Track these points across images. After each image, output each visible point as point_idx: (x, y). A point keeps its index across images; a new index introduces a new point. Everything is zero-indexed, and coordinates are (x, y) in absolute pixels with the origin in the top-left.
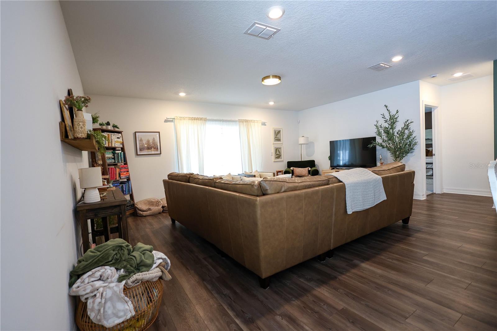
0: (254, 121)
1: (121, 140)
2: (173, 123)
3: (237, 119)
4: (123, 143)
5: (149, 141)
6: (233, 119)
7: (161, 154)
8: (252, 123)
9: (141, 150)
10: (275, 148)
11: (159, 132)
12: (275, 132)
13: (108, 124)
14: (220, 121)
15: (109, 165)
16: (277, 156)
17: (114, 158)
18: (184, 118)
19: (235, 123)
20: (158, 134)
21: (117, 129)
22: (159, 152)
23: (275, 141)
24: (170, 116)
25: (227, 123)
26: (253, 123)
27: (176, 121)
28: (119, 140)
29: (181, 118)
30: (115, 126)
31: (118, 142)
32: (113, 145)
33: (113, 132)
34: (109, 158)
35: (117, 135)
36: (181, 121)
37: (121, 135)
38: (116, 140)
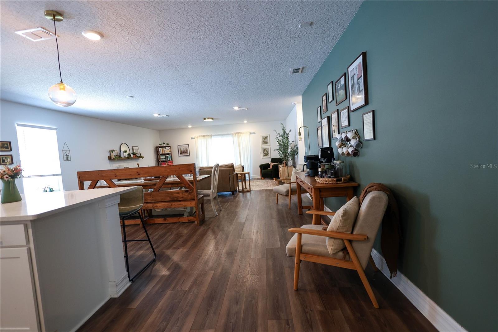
1: (170, 150)
2: (195, 139)
3: (231, 133)
4: (171, 151)
5: (184, 149)
6: (229, 133)
8: (242, 134)
9: (180, 154)
10: (263, 149)
11: (189, 145)
12: (263, 137)
13: (164, 143)
14: (220, 135)
15: (161, 161)
16: (265, 154)
17: (165, 159)
18: (199, 136)
19: (230, 135)
21: (168, 145)
23: (262, 144)
24: (193, 136)
25: (226, 136)
28: (168, 150)
30: (167, 144)
31: (168, 151)
32: (165, 153)
33: (165, 147)
34: (163, 159)
35: (168, 148)
36: (198, 138)
37: (169, 148)
38: (167, 151)
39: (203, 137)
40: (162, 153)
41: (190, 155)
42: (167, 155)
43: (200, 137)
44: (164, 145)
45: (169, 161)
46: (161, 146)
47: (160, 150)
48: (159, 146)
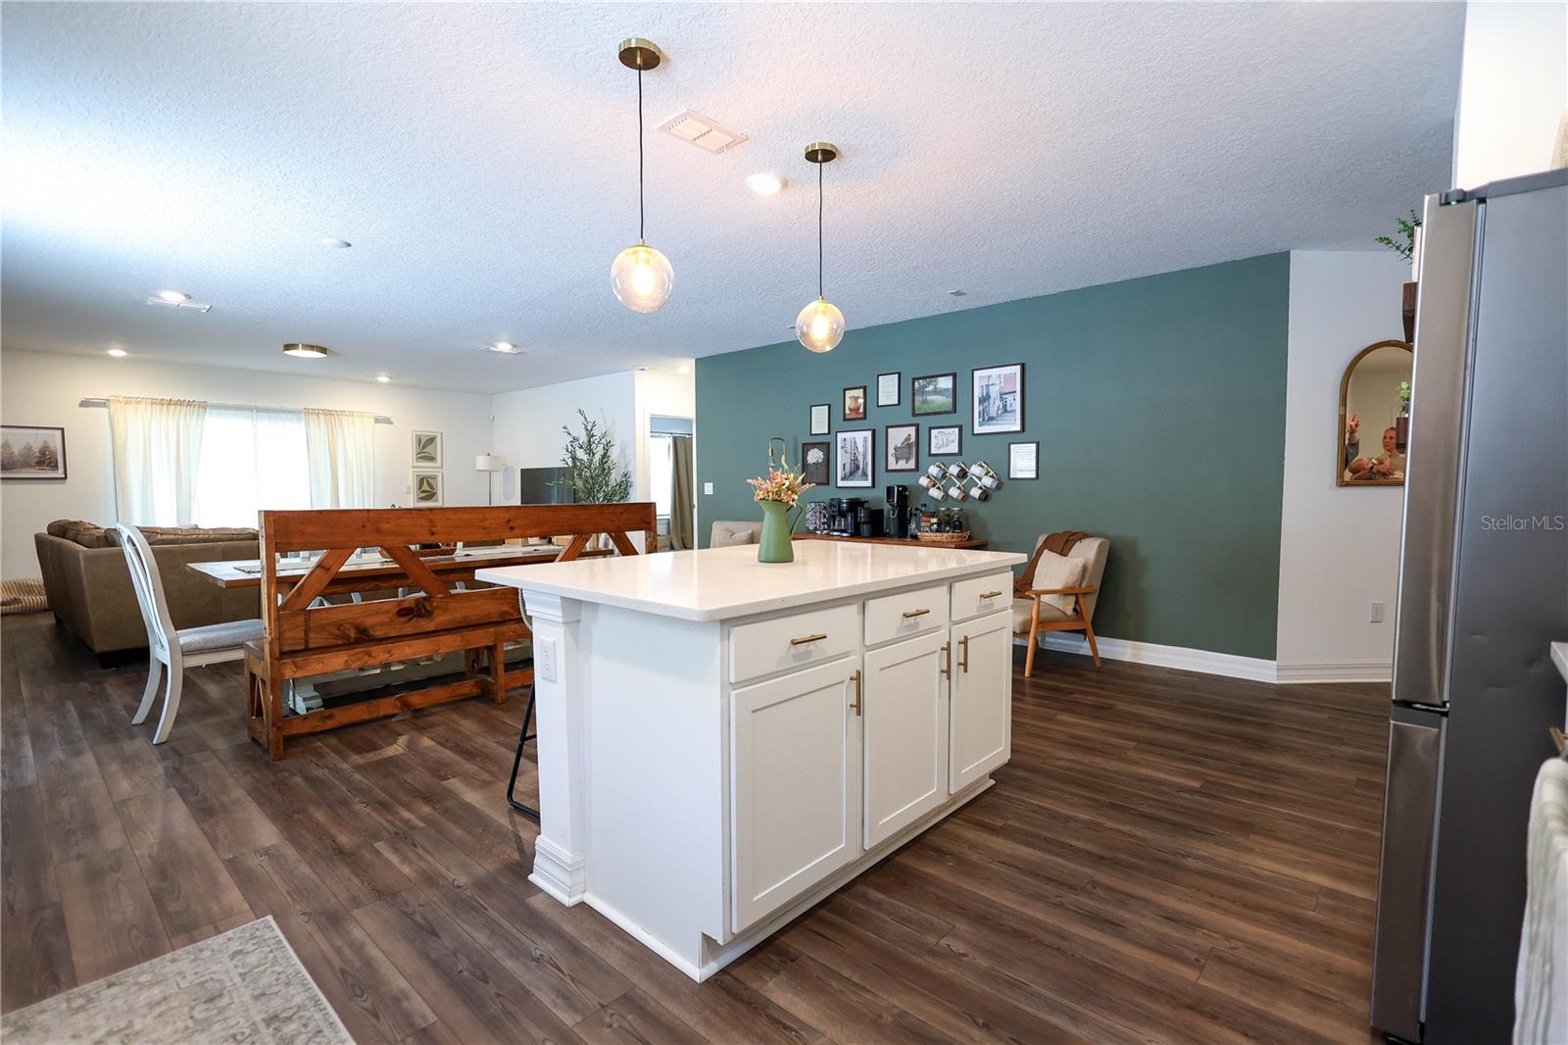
0: (352, 414)
2: (105, 410)
3: (301, 407)
5: (31, 447)
6: (287, 406)
7: (66, 478)
8: (344, 419)
9: (5, 468)
10: (418, 476)
11: (63, 429)
12: (420, 440)
14: (251, 409)
16: (424, 495)
18: (137, 400)
19: (294, 417)
20: (60, 432)
22: (60, 474)
23: (417, 461)
24: (98, 392)
25: (271, 414)
26: (349, 418)
27: (113, 406)
29: (128, 401)
36: (127, 406)
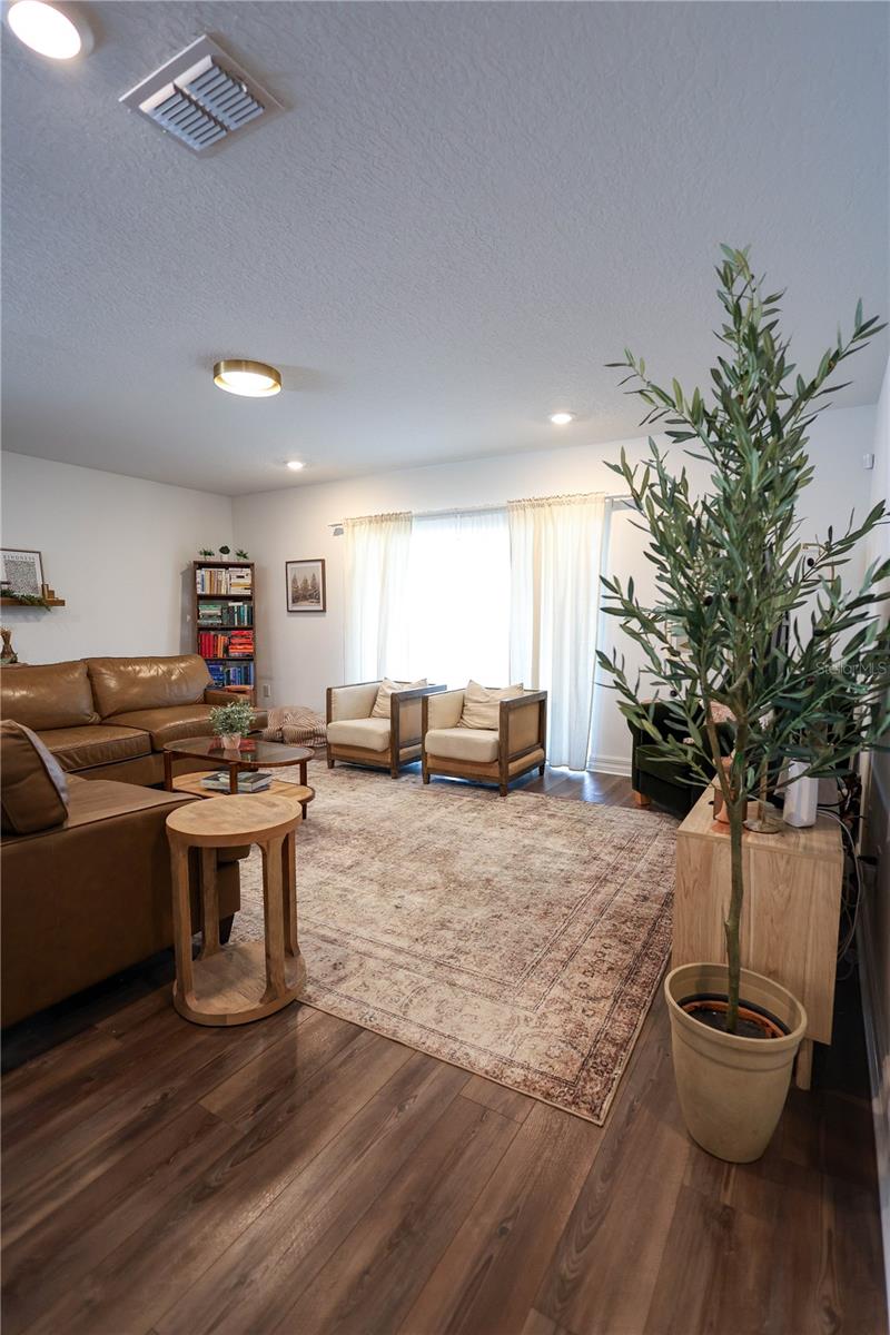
1: (248, 581)
4: (252, 586)
5: (307, 580)
9: (293, 602)
11: (321, 561)
13: (224, 550)
14: (454, 514)
15: (201, 629)
17: (221, 617)
20: (321, 564)
21: (242, 560)
22: (322, 607)
24: (339, 520)
25: (476, 518)
28: (241, 581)
29: (354, 522)
30: (240, 554)
31: (239, 585)
32: (223, 592)
33: (226, 566)
34: (210, 616)
35: (239, 572)
36: (357, 529)
37: (248, 571)
38: (232, 582)
39: (374, 525)
40: (208, 592)
41: (324, 610)
42: (231, 604)
43: (363, 527)
44: (226, 558)
45: (237, 629)
46: (210, 559)
47: (199, 580)
48: (202, 559)
